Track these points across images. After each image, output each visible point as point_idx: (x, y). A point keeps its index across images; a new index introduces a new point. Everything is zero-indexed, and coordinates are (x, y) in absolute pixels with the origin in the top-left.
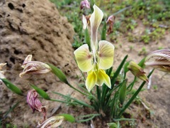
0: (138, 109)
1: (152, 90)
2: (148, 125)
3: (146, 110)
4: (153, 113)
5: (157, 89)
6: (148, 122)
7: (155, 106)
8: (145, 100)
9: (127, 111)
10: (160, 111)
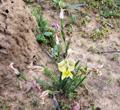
0: (82, 89)
1: (92, 78)
2: (86, 98)
3: (87, 90)
4: (90, 91)
5: (95, 77)
6: (86, 96)
7: (92, 88)
8: (87, 84)
9: (76, 90)
10: (94, 90)
